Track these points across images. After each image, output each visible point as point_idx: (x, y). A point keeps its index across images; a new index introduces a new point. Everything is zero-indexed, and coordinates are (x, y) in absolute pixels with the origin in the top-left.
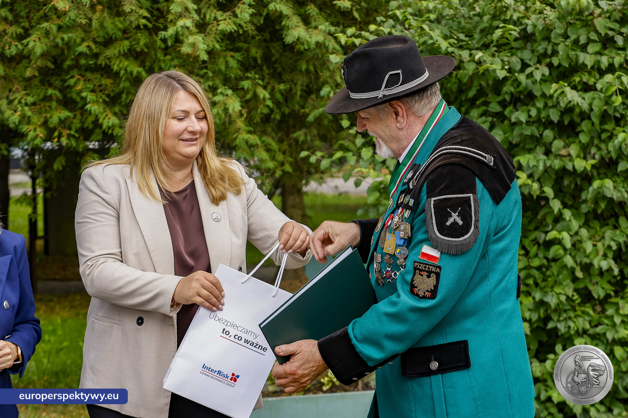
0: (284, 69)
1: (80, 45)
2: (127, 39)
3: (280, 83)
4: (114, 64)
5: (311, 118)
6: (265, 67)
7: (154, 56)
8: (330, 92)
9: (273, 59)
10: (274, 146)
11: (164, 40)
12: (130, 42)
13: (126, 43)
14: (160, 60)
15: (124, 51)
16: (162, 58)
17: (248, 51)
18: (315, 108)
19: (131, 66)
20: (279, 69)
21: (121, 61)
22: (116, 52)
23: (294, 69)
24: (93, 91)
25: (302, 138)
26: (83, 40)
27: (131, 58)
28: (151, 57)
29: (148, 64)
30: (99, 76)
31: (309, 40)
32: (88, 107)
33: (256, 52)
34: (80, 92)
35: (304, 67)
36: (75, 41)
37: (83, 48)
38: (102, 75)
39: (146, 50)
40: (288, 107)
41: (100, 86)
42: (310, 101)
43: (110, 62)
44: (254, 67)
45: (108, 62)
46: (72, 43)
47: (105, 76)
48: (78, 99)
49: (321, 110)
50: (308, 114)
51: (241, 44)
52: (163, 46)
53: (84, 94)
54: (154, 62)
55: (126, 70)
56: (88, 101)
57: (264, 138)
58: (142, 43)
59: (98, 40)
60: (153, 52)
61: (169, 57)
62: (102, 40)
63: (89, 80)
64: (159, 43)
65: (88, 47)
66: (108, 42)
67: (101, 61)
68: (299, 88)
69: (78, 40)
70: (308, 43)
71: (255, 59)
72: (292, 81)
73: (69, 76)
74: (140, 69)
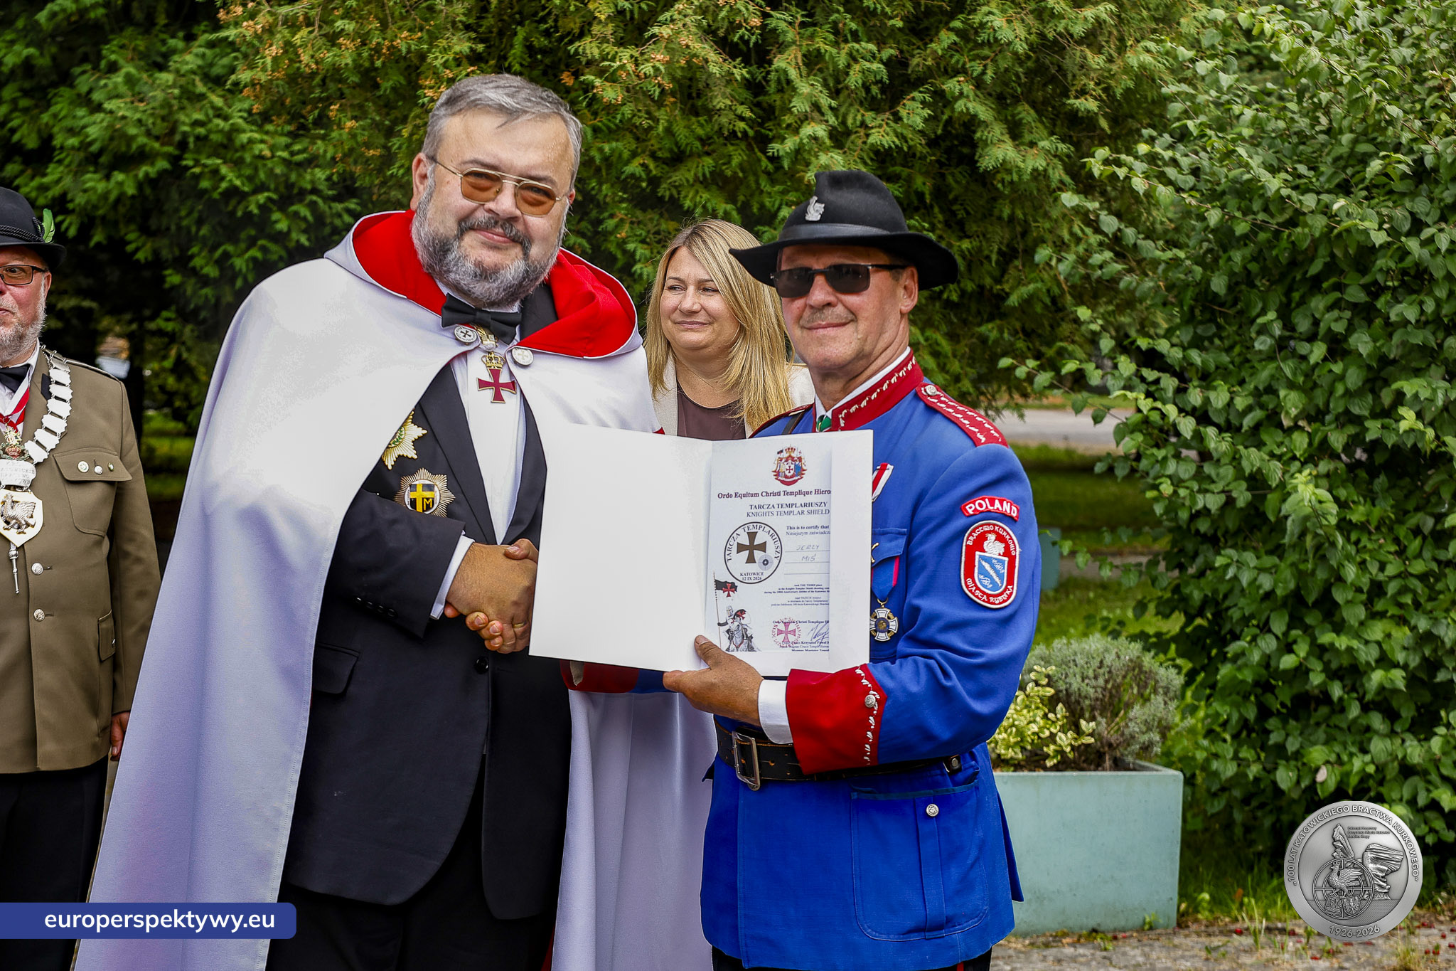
0: (968, 213)
1: (628, 162)
2: (708, 154)
3: (960, 238)
4: (686, 196)
5: (1013, 300)
6: (936, 210)
7: (753, 186)
8: (1050, 259)
9: (951, 197)
10: (946, 346)
11: (775, 159)
12: (716, 162)
13: (708, 161)
14: (762, 192)
15: (704, 175)
16: (768, 188)
17: (909, 180)
18: (1020, 283)
19: (714, 201)
20: (962, 213)
21: (697, 192)
22: (690, 176)
23: (988, 214)
24: (643, 242)
25: (994, 335)
26: (634, 154)
27: (714, 187)
28: (748, 187)
29: (741, 198)
30: (657, 217)
31: (1022, 165)
32: (637, 267)
33: (923, 183)
34: (624, 242)
35: (1006, 212)
36: (620, 156)
37: (634, 168)
38: (661, 215)
39: (741, 175)
40: (972, 280)
41: (658, 233)
42: (1012, 271)
43: (679, 193)
44: (917, 209)
45: (675, 192)
46: (614, 159)
47: (666, 215)
48: (619, 255)
49: (1032, 287)
50: (1008, 295)
51: (898, 169)
52: (770, 167)
53: (631, 246)
54: (752, 195)
55: (704, 207)
56: (637, 257)
57: (929, 333)
58: (735, 161)
59: (660, 154)
60: (751, 178)
61: (778, 188)
62: (667, 155)
63: (639, 223)
64: (764, 162)
65: (643, 165)
66: (678, 158)
67: (664, 191)
68: (996, 248)
69: (626, 154)
70: (1019, 170)
71: (921, 196)
72: (984, 235)
73: (606, 214)
74: (729, 207)
